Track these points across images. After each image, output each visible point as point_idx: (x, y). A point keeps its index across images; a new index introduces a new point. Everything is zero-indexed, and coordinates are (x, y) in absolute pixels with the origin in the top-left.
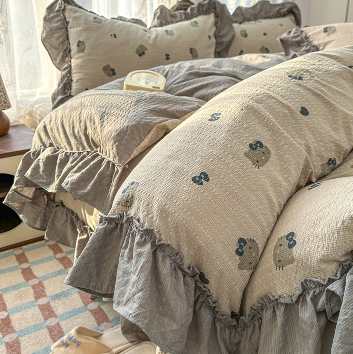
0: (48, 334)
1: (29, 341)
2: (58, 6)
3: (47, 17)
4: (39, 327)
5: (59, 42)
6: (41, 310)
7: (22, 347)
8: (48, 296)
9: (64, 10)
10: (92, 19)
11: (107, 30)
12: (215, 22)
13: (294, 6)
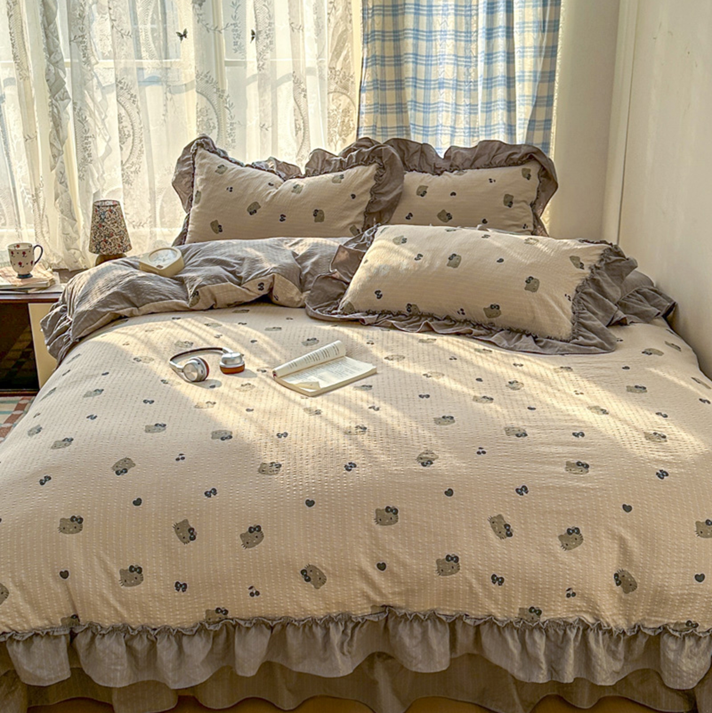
2: (193, 148)
3: (181, 159)
9: (195, 154)
10: (216, 168)
11: (225, 182)
12: (376, 175)
13: (534, 150)
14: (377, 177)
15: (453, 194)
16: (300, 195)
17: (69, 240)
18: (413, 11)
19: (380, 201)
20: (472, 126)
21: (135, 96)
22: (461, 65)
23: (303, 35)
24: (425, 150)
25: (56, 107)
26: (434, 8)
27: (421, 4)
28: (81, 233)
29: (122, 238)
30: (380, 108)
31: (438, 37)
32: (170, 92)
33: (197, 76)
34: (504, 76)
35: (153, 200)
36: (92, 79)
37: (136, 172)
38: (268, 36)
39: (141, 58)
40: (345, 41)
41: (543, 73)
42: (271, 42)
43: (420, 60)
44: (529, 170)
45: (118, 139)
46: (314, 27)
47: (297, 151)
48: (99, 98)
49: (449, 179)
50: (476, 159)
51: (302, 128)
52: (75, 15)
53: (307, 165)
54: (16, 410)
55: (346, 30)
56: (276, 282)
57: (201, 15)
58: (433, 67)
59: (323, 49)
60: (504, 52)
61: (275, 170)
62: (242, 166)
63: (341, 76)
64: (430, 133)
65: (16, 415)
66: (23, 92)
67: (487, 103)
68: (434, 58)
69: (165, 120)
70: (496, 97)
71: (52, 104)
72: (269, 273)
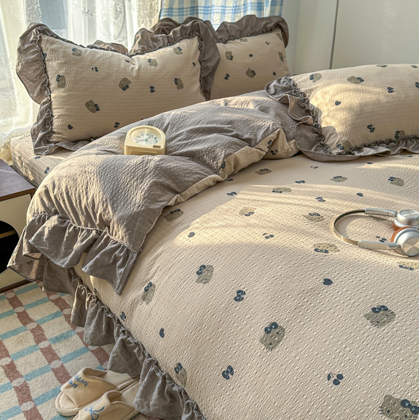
0: (54, 376)
1: (37, 384)
2: (33, 36)
3: (22, 49)
4: (45, 370)
5: (36, 75)
6: (43, 354)
7: (31, 390)
8: (48, 339)
9: (40, 41)
10: (71, 51)
11: (87, 64)
13: (281, 20)
14: (200, 47)
15: (251, 56)
16: (159, 67)
19: (207, 67)
44: (279, 34)
56: (280, 137)
72: (274, 130)
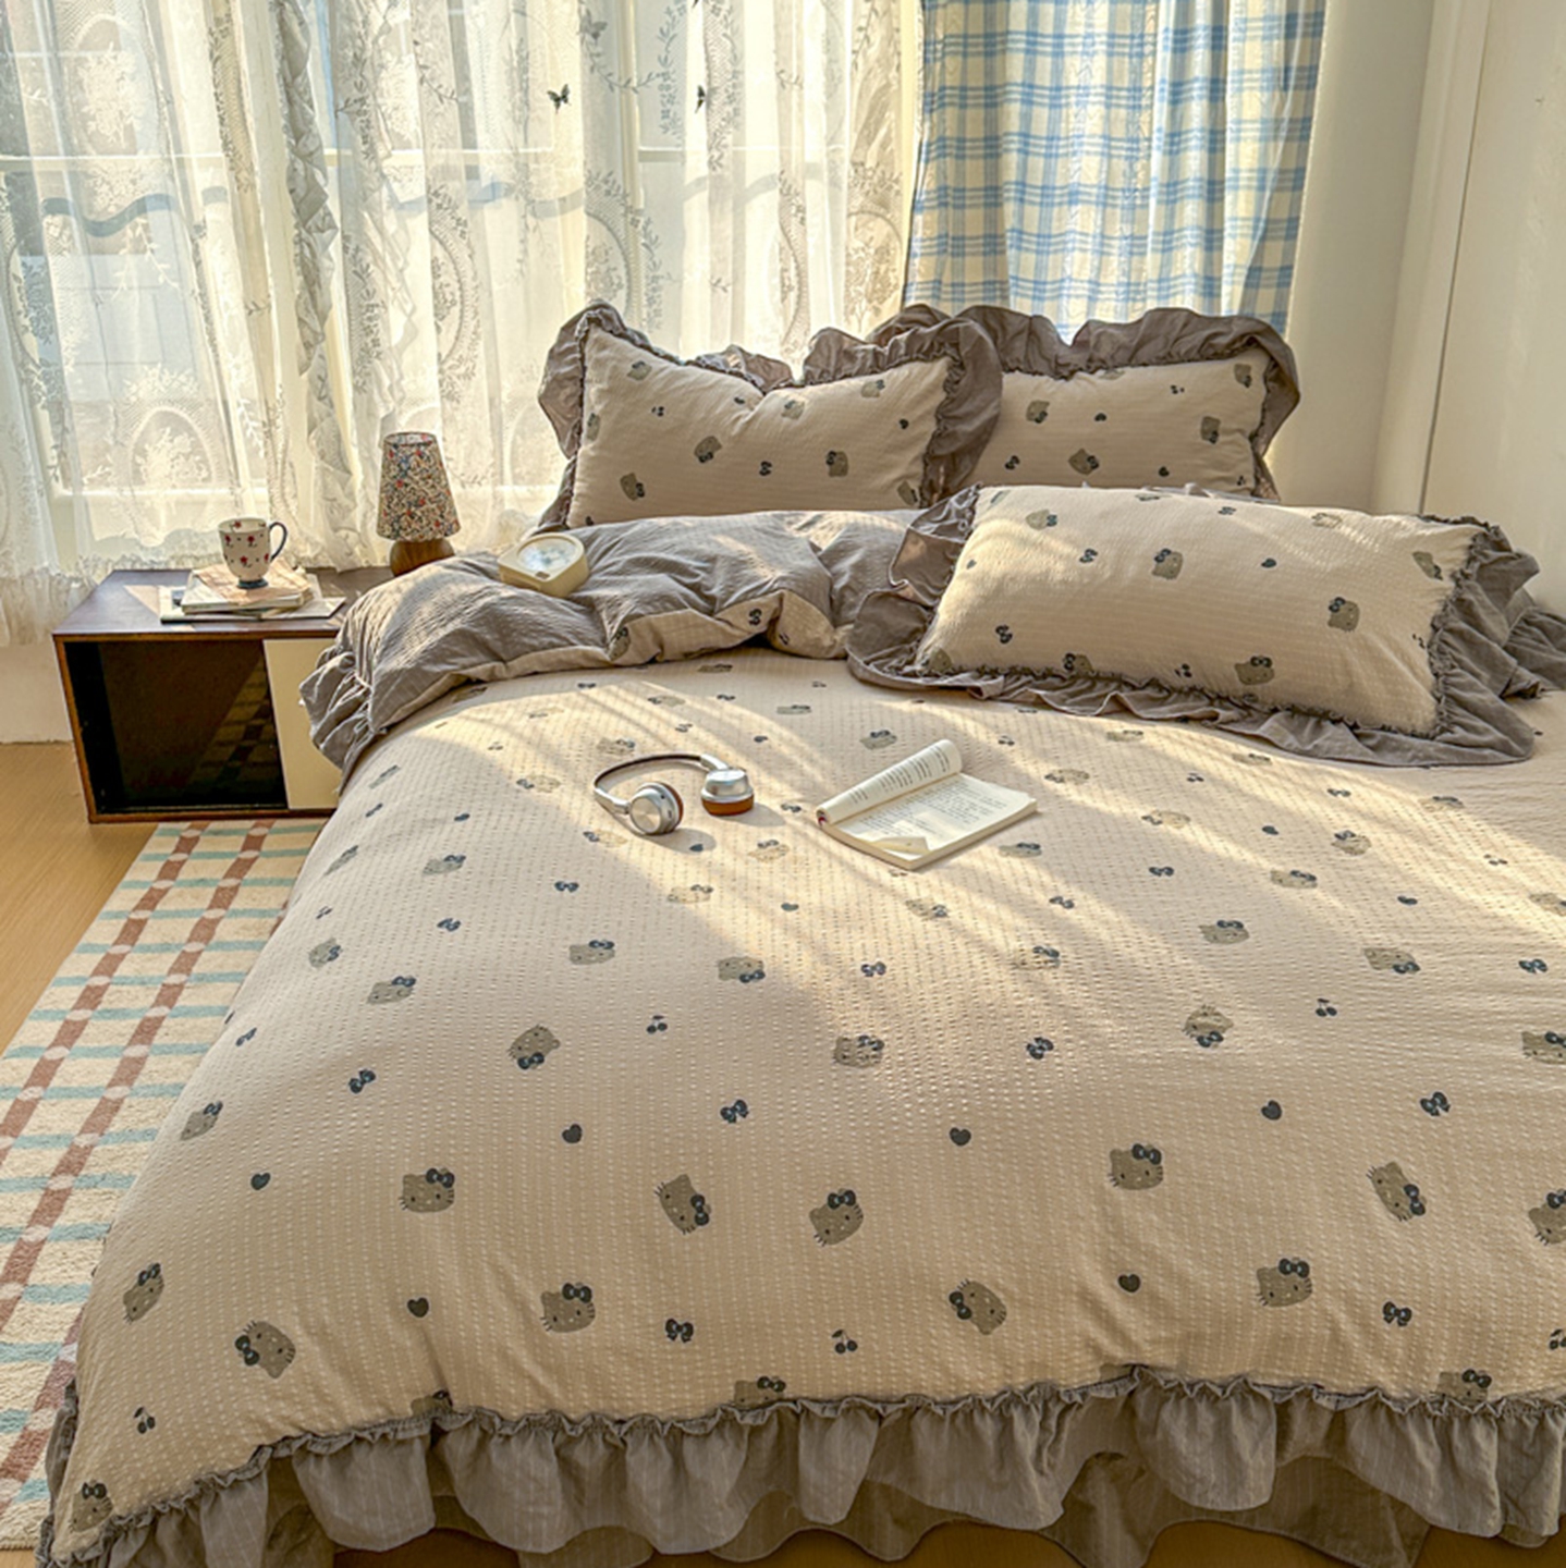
2: (579, 327)
3: (556, 351)
5: (567, 406)
9: (584, 340)
10: (629, 368)
11: (649, 397)
12: (947, 381)
13: (1259, 328)
14: (949, 385)
15: (1101, 417)
16: (798, 423)
17: (335, 510)
18: (1022, 46)
19: (954, 433)
20: (1133, 280)
21: (465, 222)
22: (1119, 156)
23: (801, 97)
24: (1037, 326)
25: (309, 245)
26: (1067, 41)
27: (1040, 31)
28: (359, 496)
29: (442, 508)
30: (950, 245)
31: (1073, 99)
32: (534, 215)
33: (590, 181)
34: (1201, 179)
35: (497, 431)
36: (379, 188)
37: (468, 376)
38: (731, 98)
39: (474, 146)
40: (885, 107)
41: (1282, 171)
42: (736, 111)
43: (1035, 145)
44: (1248, 368)
45: (431, 310)
46: (823, 79)
47: (782, 333)
48: (391, 224)
49: (1088, 388)
50: (1140, 345)
51: (794, 287)
52: (345, 57)
53: (807, 362)
54: (244, 849)
55: (888, 85)
56: (785, 608)
57: (598, 55)
58: (1060, 160)
59: (840, 125)
60: (1202, 130)
61: (743, 370)
62: (678, 363)
63: (876, 179)
64: (1048, 295)
65: (246, 860)
66: (240, 215)
67: (1165, 234)
68: (1062, 143)
69: (521, 272)
70: (1181, 221)
71: (301, 240)
72: (771, 591)
